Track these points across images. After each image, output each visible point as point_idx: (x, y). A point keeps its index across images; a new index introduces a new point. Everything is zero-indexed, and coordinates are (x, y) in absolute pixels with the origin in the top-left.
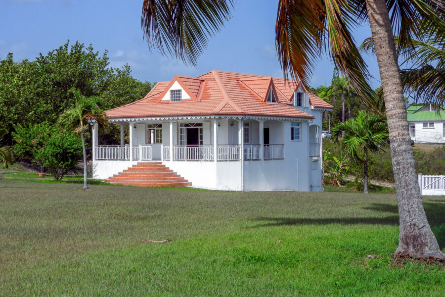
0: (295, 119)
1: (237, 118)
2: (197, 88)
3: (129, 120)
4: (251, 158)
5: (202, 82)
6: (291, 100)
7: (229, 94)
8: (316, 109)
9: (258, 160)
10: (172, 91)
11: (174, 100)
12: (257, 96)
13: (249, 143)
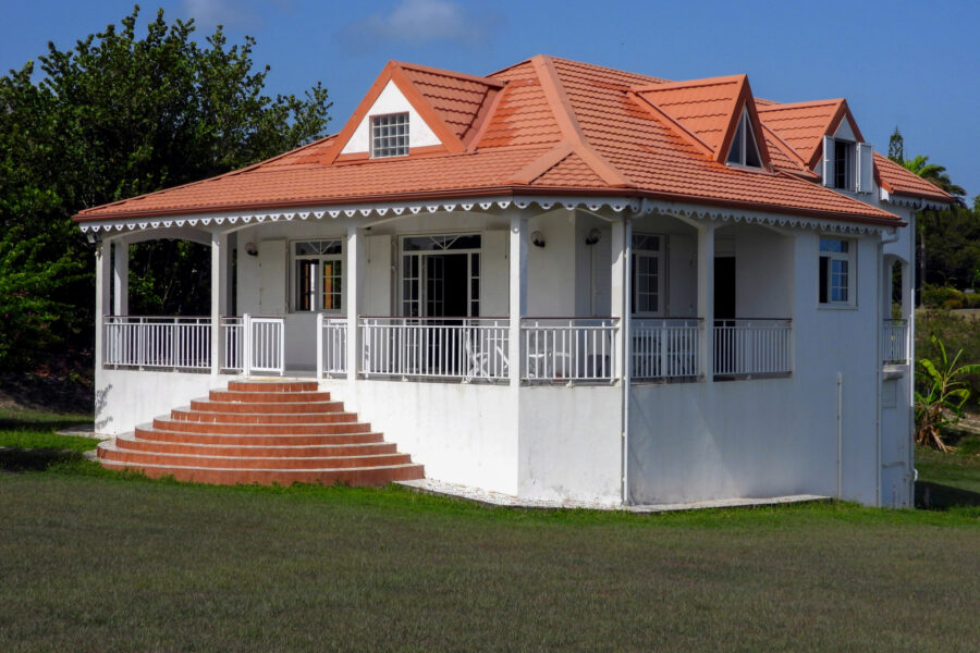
0: (834, 224)
1: (606, 209)
2: (473, 109)
3: (206, 221)
4: (664, 373)
5: (491, 93)
6: (812, 164)
7: (583, 125)
8: (898, 200)
9: (693, 379)
10: (376, 120)
11: (385, 153)
12: (691, 141)
13: (661, 312)
